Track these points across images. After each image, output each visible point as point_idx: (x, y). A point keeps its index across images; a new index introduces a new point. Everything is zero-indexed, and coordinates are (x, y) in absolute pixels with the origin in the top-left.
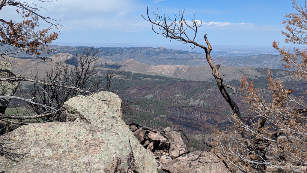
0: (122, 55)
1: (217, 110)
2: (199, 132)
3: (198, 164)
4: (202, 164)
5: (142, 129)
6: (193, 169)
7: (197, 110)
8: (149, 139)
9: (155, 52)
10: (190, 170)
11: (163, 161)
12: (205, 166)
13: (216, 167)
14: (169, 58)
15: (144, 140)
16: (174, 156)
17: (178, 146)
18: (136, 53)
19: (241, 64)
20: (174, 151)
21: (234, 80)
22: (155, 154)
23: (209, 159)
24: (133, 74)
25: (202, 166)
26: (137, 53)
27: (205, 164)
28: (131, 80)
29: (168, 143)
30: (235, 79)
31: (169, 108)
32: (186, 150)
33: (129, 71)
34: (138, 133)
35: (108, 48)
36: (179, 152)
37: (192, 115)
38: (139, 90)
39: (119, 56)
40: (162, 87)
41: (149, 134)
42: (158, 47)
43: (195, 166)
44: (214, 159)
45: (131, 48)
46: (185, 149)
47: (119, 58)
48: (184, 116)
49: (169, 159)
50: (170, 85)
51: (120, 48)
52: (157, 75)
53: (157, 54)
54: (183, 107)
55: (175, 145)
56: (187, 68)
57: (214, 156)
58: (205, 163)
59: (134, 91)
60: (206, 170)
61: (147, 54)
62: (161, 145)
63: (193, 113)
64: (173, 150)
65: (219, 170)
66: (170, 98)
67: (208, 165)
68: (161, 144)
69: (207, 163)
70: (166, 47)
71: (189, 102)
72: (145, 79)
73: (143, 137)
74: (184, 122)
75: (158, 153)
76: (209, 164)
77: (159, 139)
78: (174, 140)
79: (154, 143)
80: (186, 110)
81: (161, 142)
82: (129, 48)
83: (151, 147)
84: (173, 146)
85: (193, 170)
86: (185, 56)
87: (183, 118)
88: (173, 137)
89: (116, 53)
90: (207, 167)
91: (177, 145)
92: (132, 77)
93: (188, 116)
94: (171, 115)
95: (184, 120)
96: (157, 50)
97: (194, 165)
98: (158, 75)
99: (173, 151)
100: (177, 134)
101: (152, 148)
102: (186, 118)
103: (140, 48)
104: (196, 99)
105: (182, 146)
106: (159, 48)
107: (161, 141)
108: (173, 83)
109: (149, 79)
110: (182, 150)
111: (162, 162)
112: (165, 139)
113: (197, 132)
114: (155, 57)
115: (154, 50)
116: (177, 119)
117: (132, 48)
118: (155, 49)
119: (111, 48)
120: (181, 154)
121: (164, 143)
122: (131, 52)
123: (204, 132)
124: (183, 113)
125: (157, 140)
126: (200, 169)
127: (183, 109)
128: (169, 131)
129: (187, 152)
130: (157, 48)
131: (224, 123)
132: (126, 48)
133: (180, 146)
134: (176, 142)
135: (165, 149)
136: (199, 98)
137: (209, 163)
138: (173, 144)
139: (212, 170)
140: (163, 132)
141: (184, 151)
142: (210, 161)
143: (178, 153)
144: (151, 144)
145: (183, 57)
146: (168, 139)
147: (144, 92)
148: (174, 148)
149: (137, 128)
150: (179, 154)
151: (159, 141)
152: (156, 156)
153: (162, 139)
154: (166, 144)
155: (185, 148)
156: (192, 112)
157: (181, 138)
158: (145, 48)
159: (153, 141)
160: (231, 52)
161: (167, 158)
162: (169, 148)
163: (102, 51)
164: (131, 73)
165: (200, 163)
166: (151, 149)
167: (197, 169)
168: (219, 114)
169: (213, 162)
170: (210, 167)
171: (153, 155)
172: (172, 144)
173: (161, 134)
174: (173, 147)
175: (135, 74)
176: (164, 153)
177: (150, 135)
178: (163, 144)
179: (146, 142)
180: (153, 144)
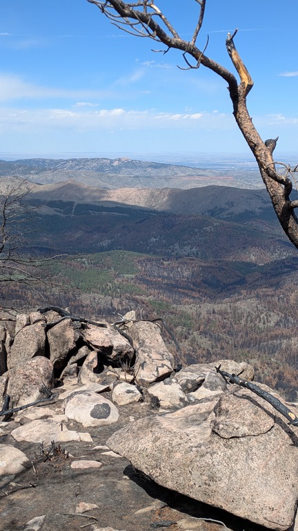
0: (56, 172)
1: (219, 261)
2: (191, 300)
3: (211, 442)
4: (222, 442)
5: (69, 320)
6: (198, 459)
7: (186, 263)
8: (88, 344)
9: (113, 166)
10: (188, 463)
11: (120, 399)
12: (230, 447)
13: (265, 448)
14: (137, 177)
15: (75, 346)
16: (146, 379)
17: (154, 356)
18: (79, 169)
19: (257, 183)
20: (145, 369)
21: (247, 211)
22: (102, 376)
23: (244, 424)
24: (75, 205)
25: (223, 448)
26: (82, 168)
27: (232, 440)
28: (73, 215)
29: (132, 350)
30: (248, 209)
31: (139, 262)
32: (172, 365)
33: (69, 200)
34: (60, 330)
35: (30, 160)
36: (157, 370)
37: (179, 272)
38: (88, 232)
39: (50, 175)
40: (126, 226)
41: (88, 331)
42: (117, 158)
43: (203, 448)
44: (256, 423)
45: (70, 160)
46: (169, 363)
47: (49, 178)
48: (165, 274)
49: (134, 394)
50: (140, 222)
51: (51, 160)
52: (118, 205)
53: (117, 170)
54: (163, 260)
55: (146, 354)
56: (167, 193)
57: (255, 414)
58: (232, 438)
59: (79, 234)
60: (236, 460)
61: (98, 170)
62: (116, 356)
63: (179, 270)
64: (142, 366)
65: (274, 459)
66: (140, 244)
67: (240, 442)
68: (114, 353)
69: (238, 437)
70: (130, 158)
71: (173, 251)
72: (97, 213)
73: (73, 340)
74: (165, 284)
75: (110, 375)
76: (242, 439)
77: (110, 344)
78: (144, 342)
79: (98, 353)
80: (169, 264)
81: (115, 350)
82: (67, 161)
83: (93, 361)
84: (141, 356)
85: (196, 461)
86: (163, 173)
87: (164, 278)
88: (142, 335)
89: (45, 169)
90: (238, 449)
91: (151, 355)
92: (73, 210)
93: (171, 275)
94: (143, 273)
95: (166, 281)
96: (116, 164)
97: (199, 446)
98: (120, 206)
99: (143, 369)
100: (151, 328)
101: (95, 364)
102: (169, 278)
103: (87, 160)
104: (185, 245)
105: (163, 355)
106: (119, 160)
107: (115, 348)
108: (145, 220)
109: (104, 213)
110: (163, 366)
111: (117, 402)
112: (124, 342)
113: (188, 300)
114: (113, 175)
115: (111, 163)
116: (154, 280)
117: (73, 160)
118: (112, 161)
119: (36, 161)
120: (161, 374)
121: (122, 352)
122: (72, 167)
123: (199, 301)
124: (164, 268)
125: (106, 345)
126: (217, 458)
127: (163, 264)
128: (134, 322)
129: (175, 370)
130: (116, 160)
131: (232, 284)
132: (62, 160)
133: (159, 357)
134: (149, 348)
135: (125, 366)
136: (189, 244)
137: (244, 436)
138: (143, 351)
139: (252, 459)
140: (120, 323)
141: (169, 368)
142: (245, 430)
143: (156, 373)
144: (93, 356)
145: (160, 175)
146: (130, 341)
147: (96, 237)
148: (145, 362)
149: (60, 317)
150: (156, 375)
151: (111, 348)
152: (103, 383)
153: (119, 342)
154: (126, 354)
155: (170, 361)
156: (178, 267)
157: (161, 337)
158: (94, 159)
159: (96, 347)
160: (241, 164)
161: (129, 392)
162: (133, 362)
163: (20, 166)
164: (72, 203)
165: (216, 438)
166: (91, 367)
167: (208, 459)
168: (224, 269)
169: (256, 433)
170: (247, 451)
171: (98, 380)
172: (140, 351)
173: (116, 328)
174: (142, 358)
175: (79, 205)
176: (122, 376)
177: (89, 335)
178: (120, 353)
179: (81, 349)
180: (96, 354)
